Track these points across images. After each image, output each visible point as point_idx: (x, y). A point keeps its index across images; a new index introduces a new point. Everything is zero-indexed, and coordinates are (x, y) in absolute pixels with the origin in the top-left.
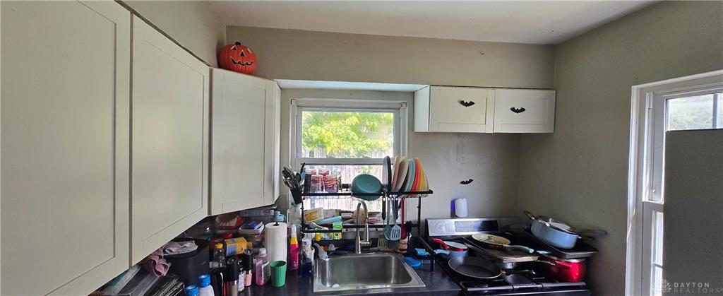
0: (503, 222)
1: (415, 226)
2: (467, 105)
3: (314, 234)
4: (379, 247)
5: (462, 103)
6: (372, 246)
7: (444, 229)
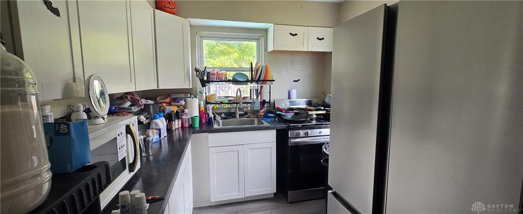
0: (315, 101)
1: (267, 102)
2: (293, 35)
3: (213, 105)
4: (249, 114)
5: (291, 34)
6: (244, 115)
7: (283, 104)
